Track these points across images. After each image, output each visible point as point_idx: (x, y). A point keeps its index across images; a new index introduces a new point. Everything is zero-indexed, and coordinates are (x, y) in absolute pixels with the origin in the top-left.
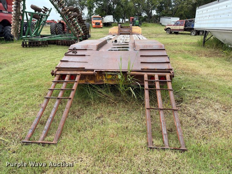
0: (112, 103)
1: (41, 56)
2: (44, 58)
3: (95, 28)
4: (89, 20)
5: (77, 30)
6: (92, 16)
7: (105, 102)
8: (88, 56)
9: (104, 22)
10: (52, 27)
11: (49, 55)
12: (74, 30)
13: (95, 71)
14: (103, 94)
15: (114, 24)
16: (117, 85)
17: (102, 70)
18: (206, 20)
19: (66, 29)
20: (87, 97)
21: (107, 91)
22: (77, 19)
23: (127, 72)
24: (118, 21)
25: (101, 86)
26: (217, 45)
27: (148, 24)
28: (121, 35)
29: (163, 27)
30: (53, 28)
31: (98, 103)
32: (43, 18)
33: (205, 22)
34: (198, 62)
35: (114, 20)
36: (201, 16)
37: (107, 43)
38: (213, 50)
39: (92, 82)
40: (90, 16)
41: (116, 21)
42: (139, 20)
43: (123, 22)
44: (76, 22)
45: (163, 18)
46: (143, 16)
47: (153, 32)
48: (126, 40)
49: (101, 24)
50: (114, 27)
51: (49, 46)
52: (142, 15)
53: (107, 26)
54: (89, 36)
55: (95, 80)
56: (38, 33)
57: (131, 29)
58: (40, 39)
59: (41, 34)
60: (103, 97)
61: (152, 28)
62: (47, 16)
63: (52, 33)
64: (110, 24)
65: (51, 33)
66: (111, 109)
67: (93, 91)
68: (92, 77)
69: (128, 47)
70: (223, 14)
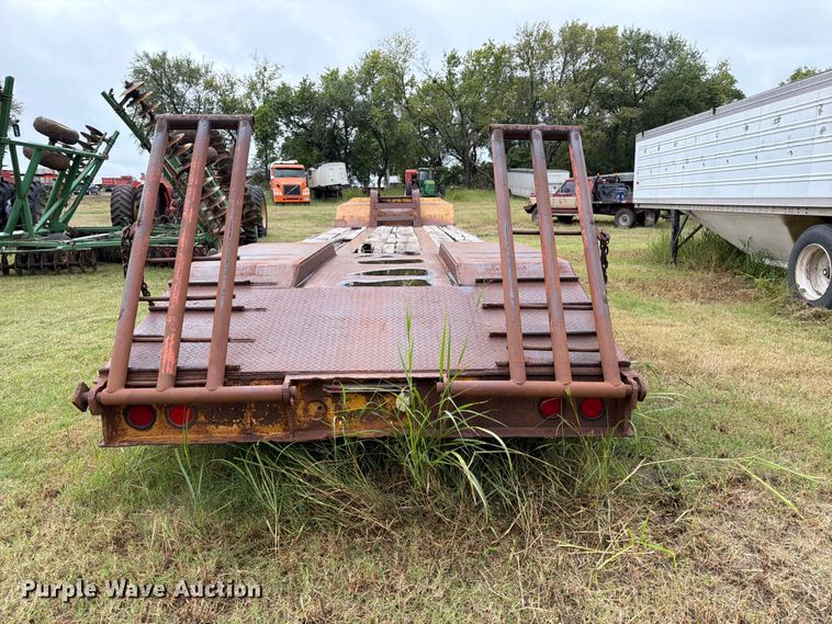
0: (373, 533)
1: (60, 310)
2: (72, 319)
3: (283, 204)
4: (262, 179)
5: (216, 211)
6: (272, 165)
7: (336, 526)
8: (257, 310)
9: (316, 185)
10: (118, 198)
11: (95, 306)
12: (205, 209)
13: (287, 380)
14: (324, 488)
15: (350, 192)
16: (392, 440)
17: (322, 373)
18: (674, 175)
19: (171, 208)
20: (247, 506)
21: (345, 474)
22: (216, 172)
23: (437, 379)
24: (366, 181)
25: (315, 449)
26: (722, 259)
27: (467, 192)
28: (383, 227)
29: (518, 201)
30: (122, 201)
31: (305, 535)
32: (84, 165)
33: (671, 181)
34: (678, 323)
35: (349, 177)
36: (656, 161)
37: (334, 255)
38: (710, 276)
39: (272, 433)
40: (266, 163)
41: (356, 181)
42: (436, 178)
43: (382, 186)
44: (211, 179)
45: (515, 174)
46: (449, 166)
47: (486, 217)
48: (404, 243)
49: (306, 192)
50: (355, 201)
51: (100, 268)
52: (444, 162)
53: (326, 197)
54: (262, 233)
55: (286, 424)
56: (61, 221)
57: (417, 206)
58: (62, 244)
59: (72, 223)
60: (328, 500)
61: (481, 207)
62: (100, 161)
63: (118, 220)
64: (335, 191)
65: (113, 220)
66: (367, 565)
67: (276, 473)
68: (273, 409)
69: (424, 273)
70: (738, 153)
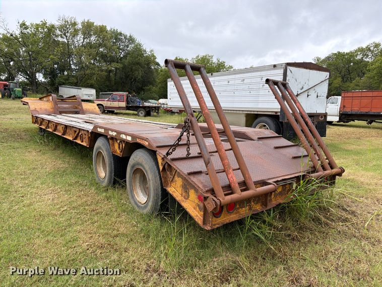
57: (80, 104)
70: (225, 91)
